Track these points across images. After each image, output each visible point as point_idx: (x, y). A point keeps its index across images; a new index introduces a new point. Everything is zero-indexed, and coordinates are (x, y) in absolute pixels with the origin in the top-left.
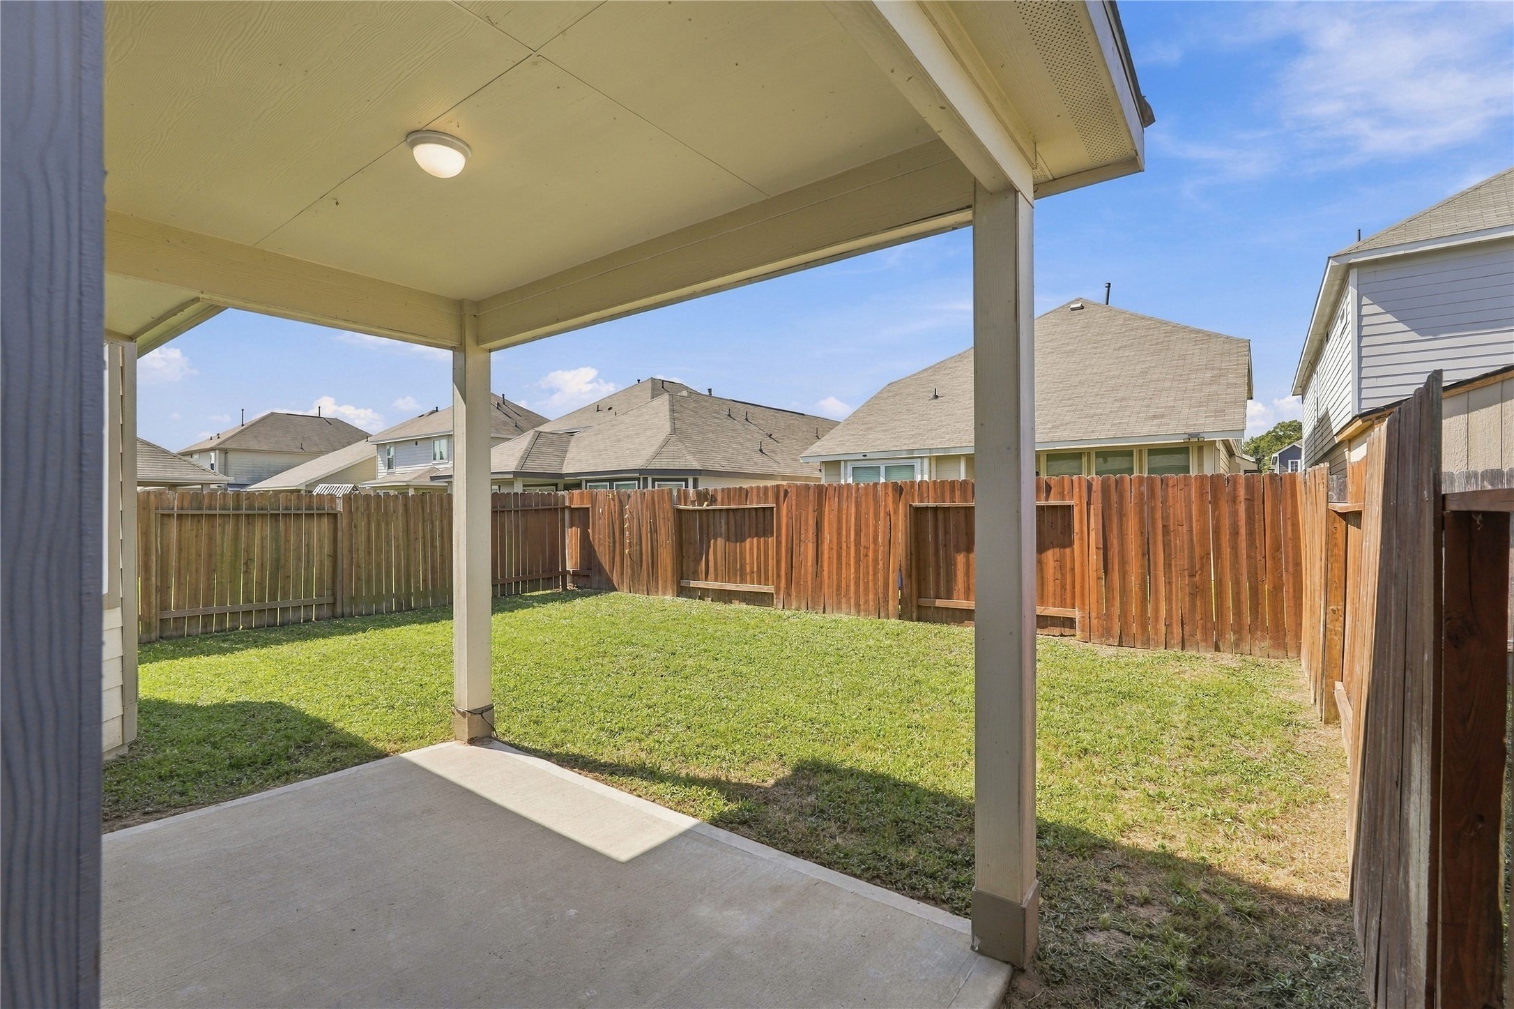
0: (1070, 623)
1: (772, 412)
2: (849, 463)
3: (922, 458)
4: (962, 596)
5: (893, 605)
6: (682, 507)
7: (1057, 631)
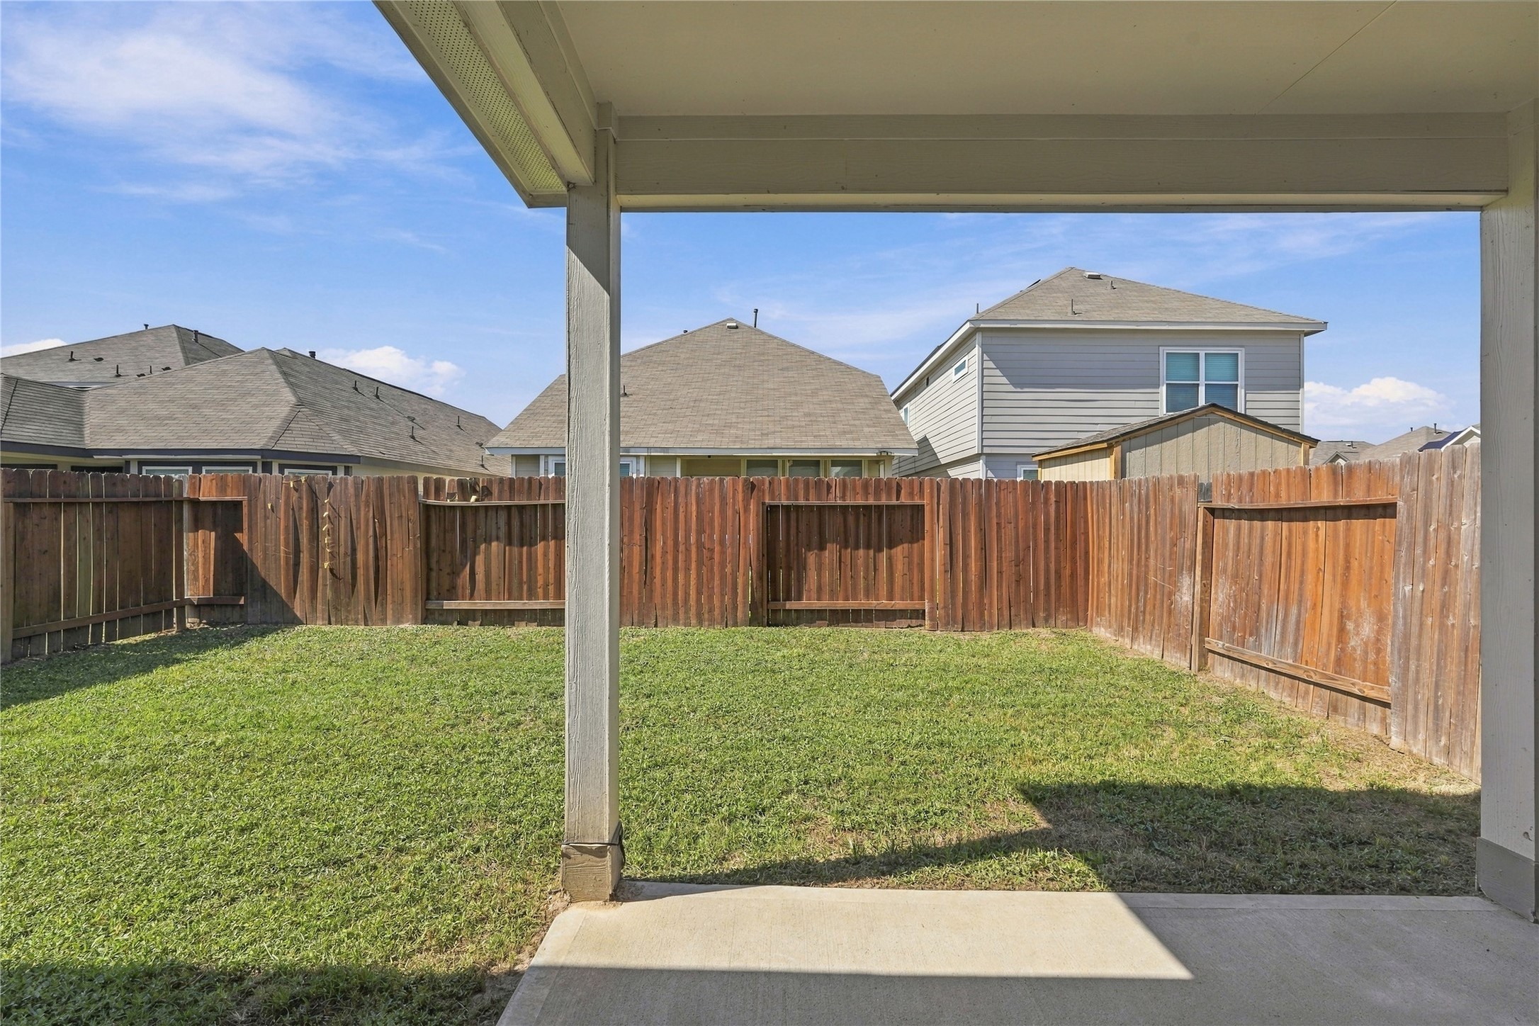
0: (919, 614)
1: (399, 392)
2: (550, 459)
3: (638, 457)
4: (814, 595)
5: (743, 612)
6: (432, 501)
7: (905, 622)
